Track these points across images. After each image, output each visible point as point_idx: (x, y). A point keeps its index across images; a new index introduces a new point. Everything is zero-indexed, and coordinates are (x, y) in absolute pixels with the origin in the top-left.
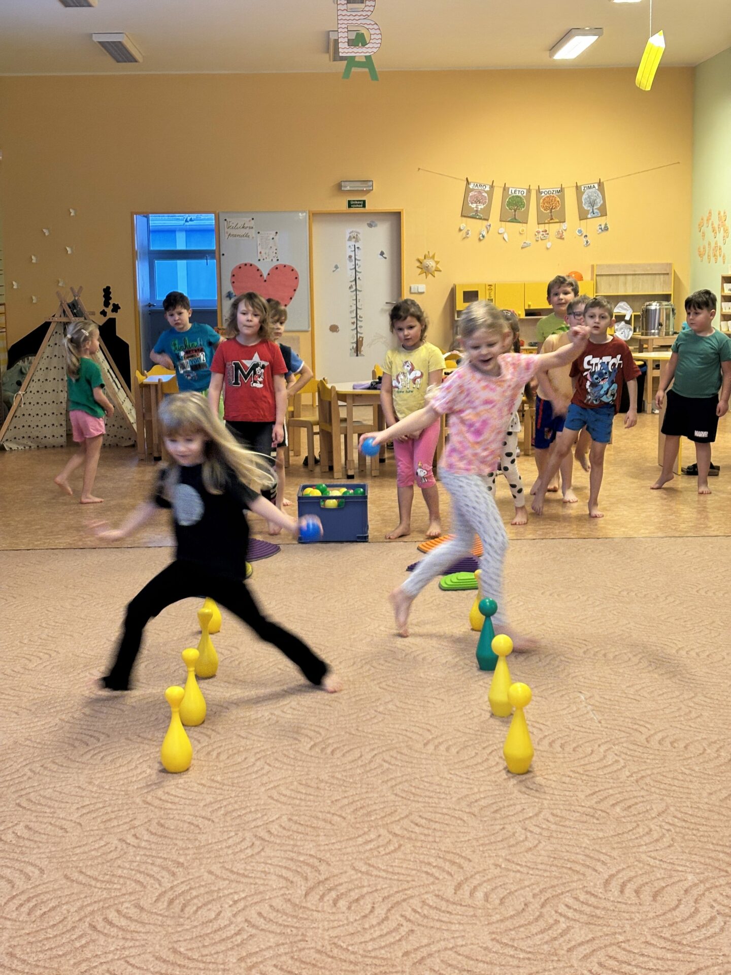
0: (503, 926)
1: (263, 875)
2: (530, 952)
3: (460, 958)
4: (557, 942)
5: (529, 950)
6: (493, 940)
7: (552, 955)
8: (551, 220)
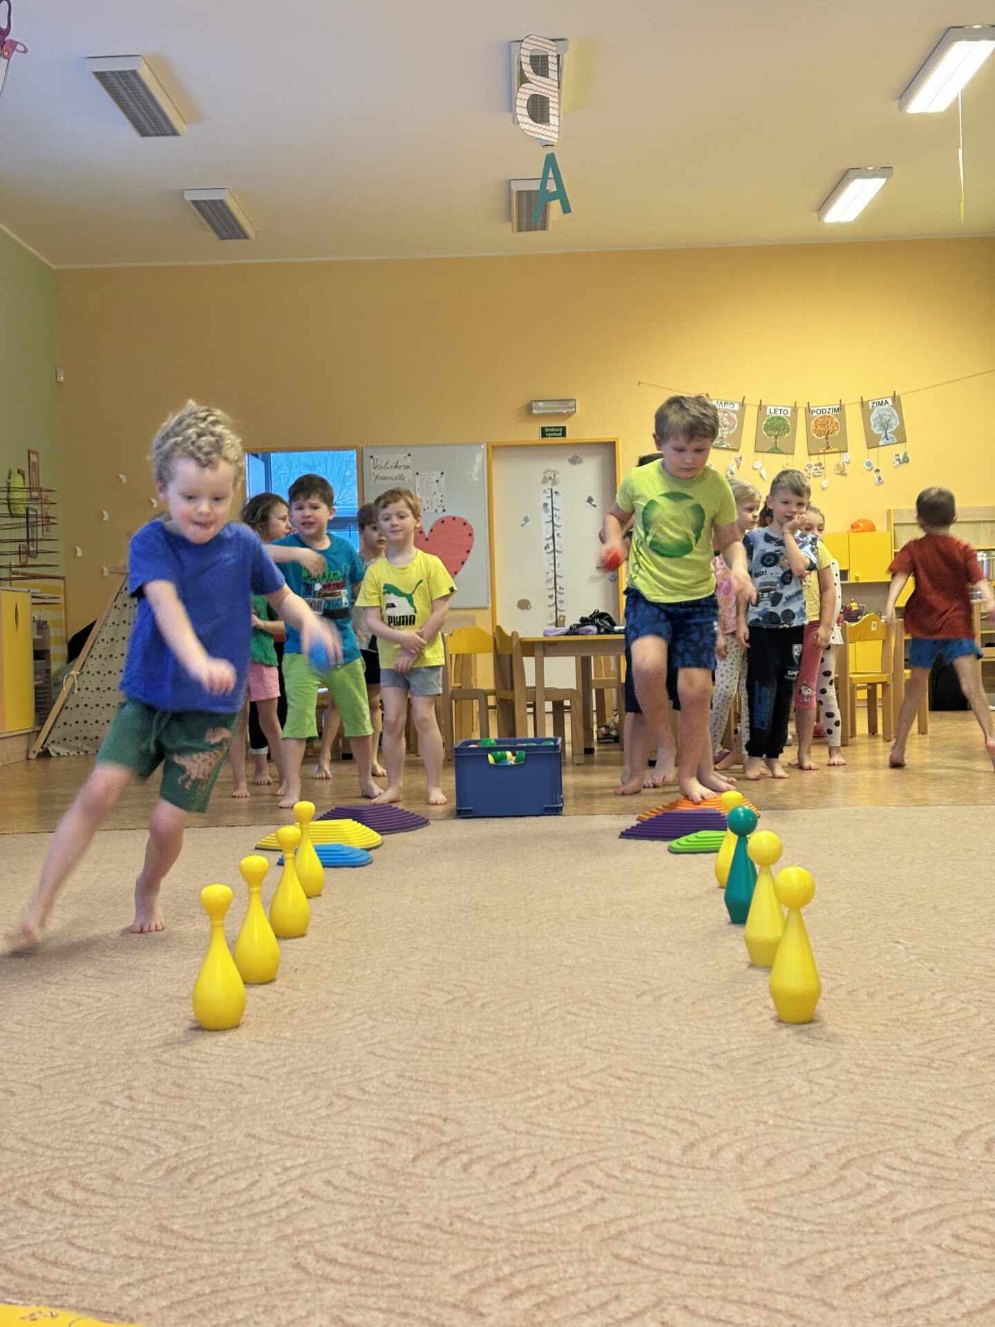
0: (771, 1193)
1: (343, 1138)
2: (821, 1224)
3: (690, 1232)
4: (872, 1211)
5: (820, 1220)
6: (752, 1209)
7: (865, 1226)
8: (827, 449)
